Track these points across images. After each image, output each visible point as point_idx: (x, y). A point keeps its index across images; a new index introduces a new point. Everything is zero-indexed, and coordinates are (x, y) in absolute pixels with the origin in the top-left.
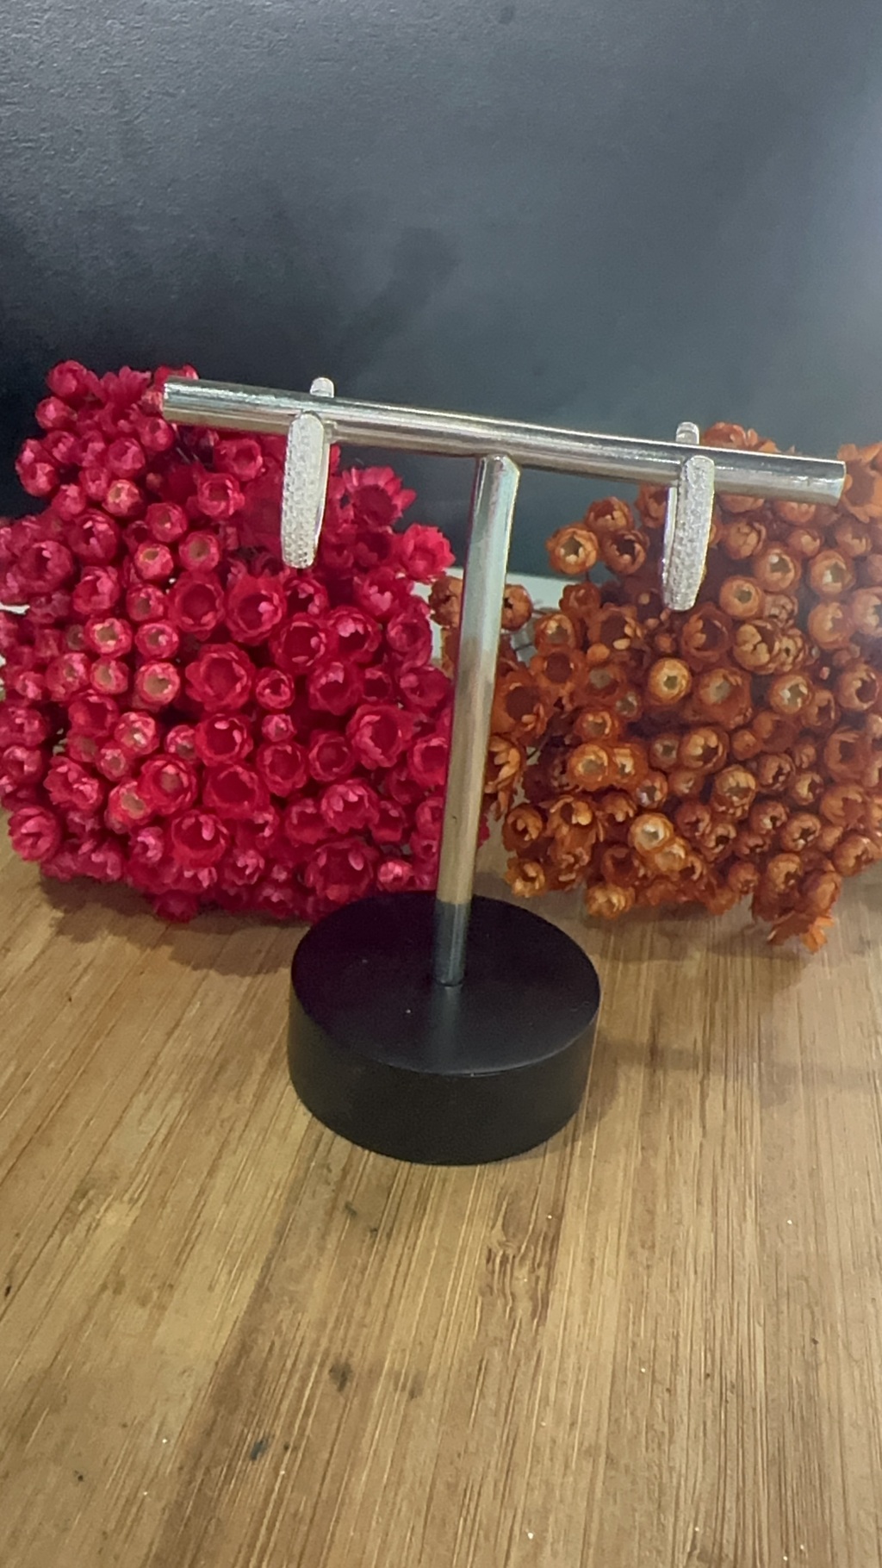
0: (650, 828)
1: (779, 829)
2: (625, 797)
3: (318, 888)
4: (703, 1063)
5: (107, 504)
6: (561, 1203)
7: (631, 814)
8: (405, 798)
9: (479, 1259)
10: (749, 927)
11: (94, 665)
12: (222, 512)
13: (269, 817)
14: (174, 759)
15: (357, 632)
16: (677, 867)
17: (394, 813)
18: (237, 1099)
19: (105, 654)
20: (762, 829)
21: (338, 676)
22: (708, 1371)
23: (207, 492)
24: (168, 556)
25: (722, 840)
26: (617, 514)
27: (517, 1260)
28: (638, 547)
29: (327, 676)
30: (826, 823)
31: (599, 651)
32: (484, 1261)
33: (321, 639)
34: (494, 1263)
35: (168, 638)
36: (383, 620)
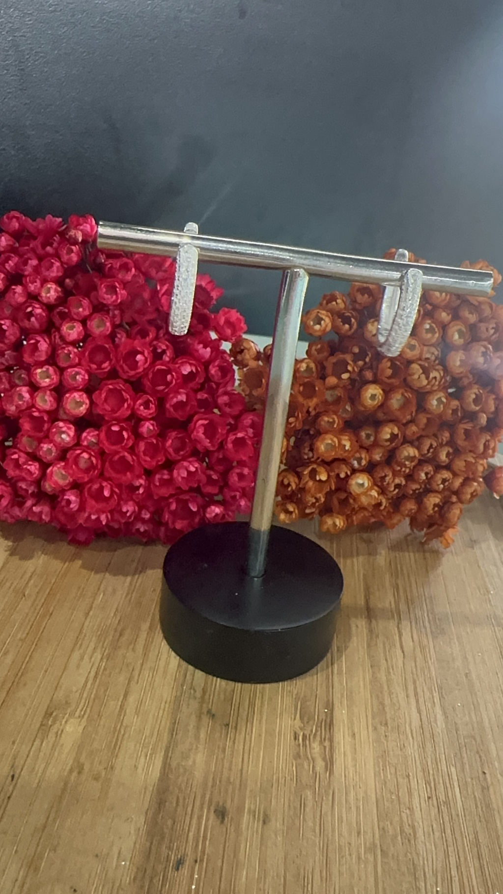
0: (360, 481)
1: (430, 479)
2: (344, 464)
3: (170, 522)
4: (397, 615)
5: (41, 297)
6: (331, 702)
7: (349, 473)
8: (220, 468)
9: (290, 736)
11: (36, 394)
12: (114, 301)
13: (142, 482)
14: (86, 449)
15: (192, 371)
16: (373, 503)
17: (215, 477)
18: (134, 649)
19: (44, 387)
20: (421, 480)
21: (182, 398)
22: (429, 795)
23: (104, 290)
24: (81, 328)
25: (398, 486)
26: (339, 301)
27: (312, 737)
28: (353, 320)
29: (177, 398)
30: (455, 475)
31: (332, 380)
32: (292, 738)
33: (172, 376)
34: (299, 740)
35: (82, 377)
36: (206, 364)
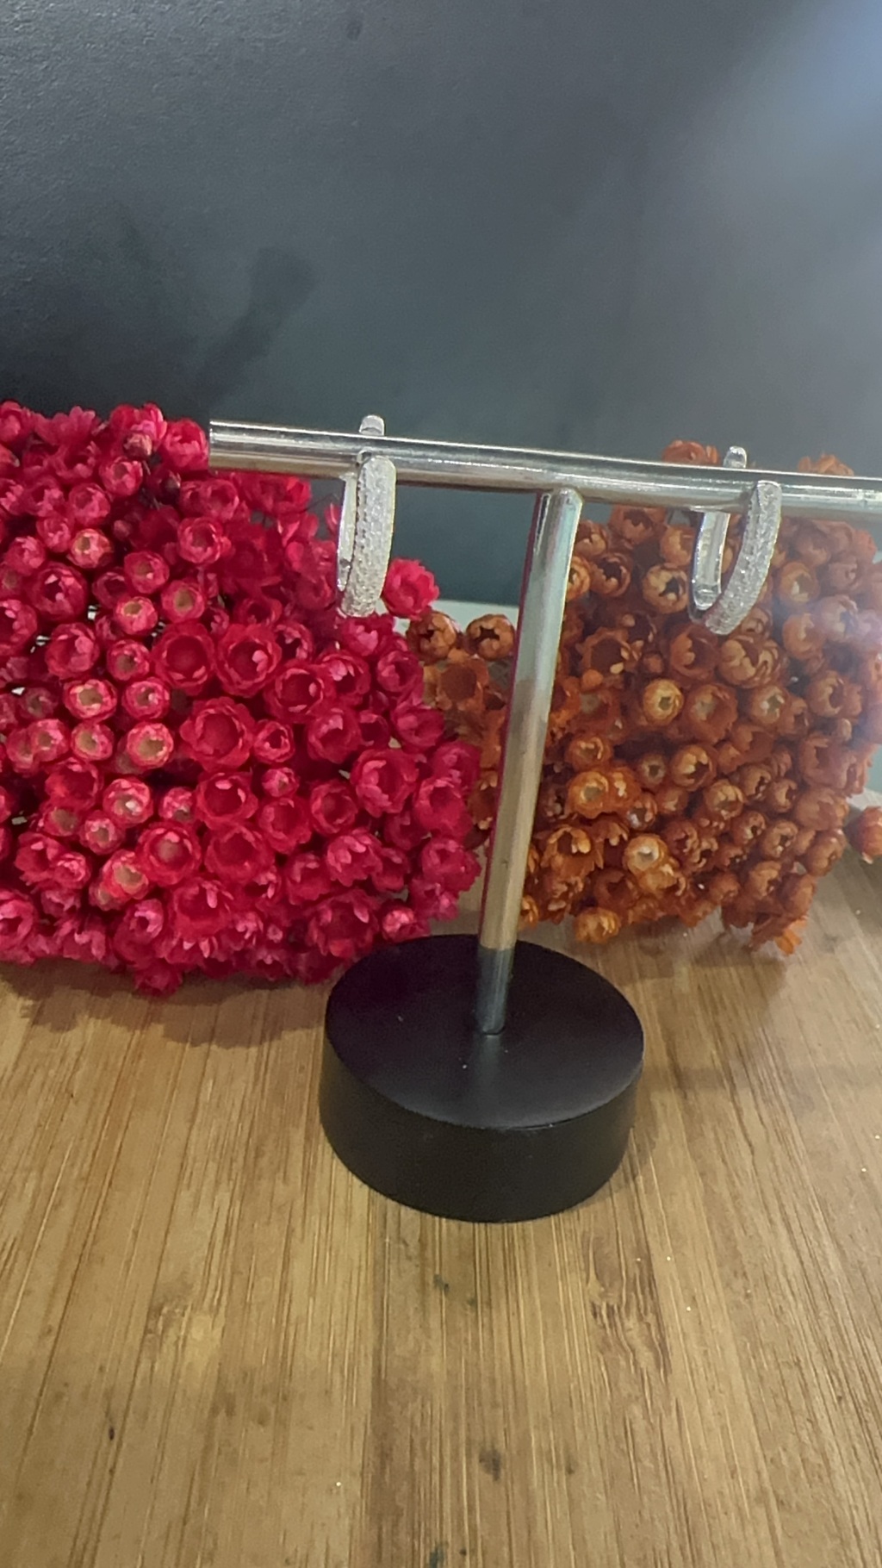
0: (646, 850)
1: (759, 839)
2: (614, 821)
3: (321, 946)
4: (725, 1079)
5: (73, 556)
6: (643, 1242)
7: (625, 836)
8: (406, 843)
9: (585, 1314)
10: (721, 935)
11: (74, 732)
12: (208, 558)
13: (272, 877)
14: (174, 825)
15: (349, 673)
16: (666, 885)
17: (397, 860)
18: (285, 1179)
19: (88, 719)
20: (744, 840)
21: (337, 723)
22: (840, 1394)
23: (190, 538)
24: (153, 609)
25: (706, 854)
26: (595, 537)
27: (623, 1310)
28: (624, 570)
29: (328, 723)
31: (593, 677)
32: (591, 1316)
33: (318, 685)
34: (601, 1316)
35: (160, 697)
36: (372, 660)
